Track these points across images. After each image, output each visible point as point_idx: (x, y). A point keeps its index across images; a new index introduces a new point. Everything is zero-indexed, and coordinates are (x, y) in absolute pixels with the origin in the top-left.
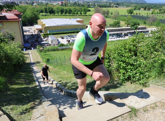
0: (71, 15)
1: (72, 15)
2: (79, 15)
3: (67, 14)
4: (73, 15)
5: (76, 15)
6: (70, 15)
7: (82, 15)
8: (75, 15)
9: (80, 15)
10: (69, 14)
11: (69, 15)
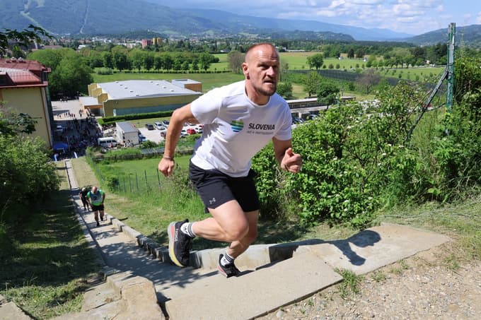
0: (171, 73)
1: (174, 73)
2: (190, 72)
3: (161, 70)
4: (176, 73)
5: (185, 73)
6: (170, 71)
7: (198, 72)
8: (181, 73)
9: (193, 73)
10: (166, 71)
11: (167, 73)
